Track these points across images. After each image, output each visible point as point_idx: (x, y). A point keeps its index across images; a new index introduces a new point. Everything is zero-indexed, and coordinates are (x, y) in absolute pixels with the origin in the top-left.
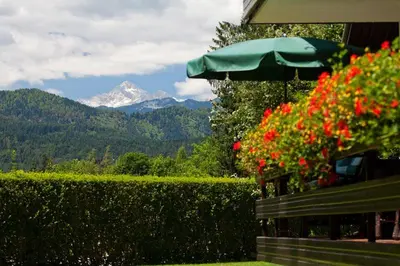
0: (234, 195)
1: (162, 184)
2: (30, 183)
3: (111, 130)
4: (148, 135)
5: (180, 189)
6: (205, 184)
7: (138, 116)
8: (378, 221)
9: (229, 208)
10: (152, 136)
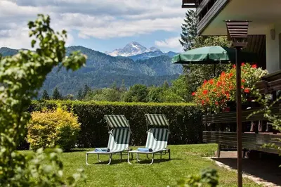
0: (194, 112)
1: (159, 107)
2: (98, 106)
3: (124, 70)
4: (146, 73)
5: (168, 109)
6: (180, 106)
7: (140, 62)
8: (252, 124)
9: (192, 117)
10: (148, 73)
